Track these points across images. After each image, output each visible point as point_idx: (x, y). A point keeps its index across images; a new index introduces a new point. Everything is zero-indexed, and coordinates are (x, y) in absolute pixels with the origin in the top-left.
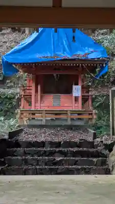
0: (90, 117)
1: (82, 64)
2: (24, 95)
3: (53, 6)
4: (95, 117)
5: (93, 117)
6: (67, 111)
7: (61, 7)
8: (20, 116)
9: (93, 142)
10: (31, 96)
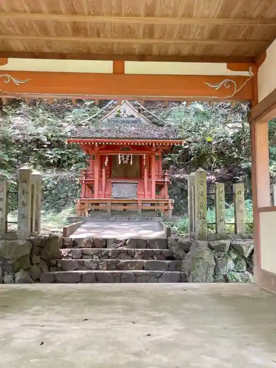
0: (166, 208)
1: (155, 143)
2: (85, 181)
3: (114, 73)
4: (172, 208)
5: (169, 207)
6: (137, 200)
7: (123, 73)
8: (80, 207)
9: (167, 240)
10: (94, 181)
